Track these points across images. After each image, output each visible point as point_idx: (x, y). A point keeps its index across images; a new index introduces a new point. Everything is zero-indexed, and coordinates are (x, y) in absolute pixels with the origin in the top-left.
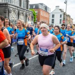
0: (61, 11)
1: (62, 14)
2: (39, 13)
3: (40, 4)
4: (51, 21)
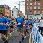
1: (18, 11)
2: (4, 10)
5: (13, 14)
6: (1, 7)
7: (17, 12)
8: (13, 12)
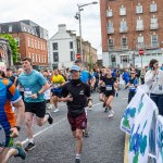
6: (10, 30)
7: (72, 47)
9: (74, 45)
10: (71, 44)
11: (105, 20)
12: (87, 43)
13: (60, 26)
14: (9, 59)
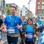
0: (26, 9)
3: (13, 4)
4: (20, 15)
5: (21, 14)
7: (26, 13)
8: (21, 12)
9: (27, 12)
10: (26, 11)
11: (37, 5)
12: (31, 12)
13: (23, 6)
14: (7, 14)
